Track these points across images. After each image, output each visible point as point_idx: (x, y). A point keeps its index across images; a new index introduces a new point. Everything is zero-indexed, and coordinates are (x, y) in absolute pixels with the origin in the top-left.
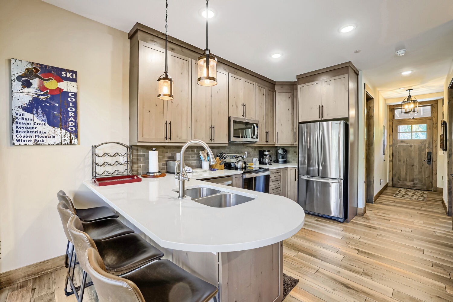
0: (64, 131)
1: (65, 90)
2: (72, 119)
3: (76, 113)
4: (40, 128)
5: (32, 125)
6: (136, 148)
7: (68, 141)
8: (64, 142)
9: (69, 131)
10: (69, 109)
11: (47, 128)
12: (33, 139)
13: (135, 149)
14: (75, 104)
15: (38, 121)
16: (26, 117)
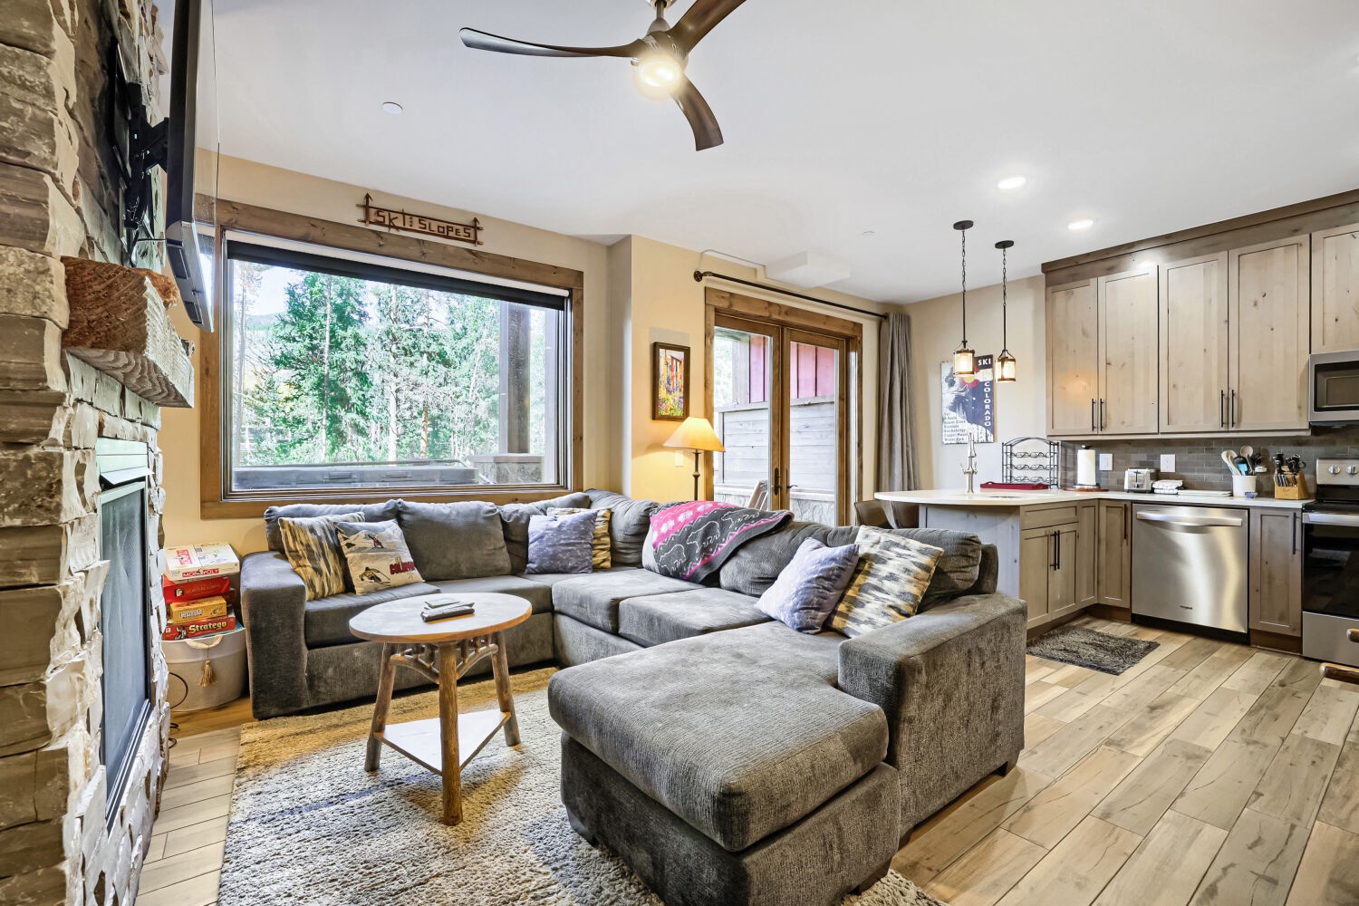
0: (980, 427)
1: (981, 380)
2: (988, 412)
3: (992, 405)
4: (961, 426)
5: (955, 424)
6: (1071, 445)
7: (984, 439)
8: (980, 440)
9: (984, 426)
10: (985, 402)
11: (967, 426)
12: (955, 438)
13: (1069, 447)
14: (991, 395)
15: (959, 419)
16: (950, 416)
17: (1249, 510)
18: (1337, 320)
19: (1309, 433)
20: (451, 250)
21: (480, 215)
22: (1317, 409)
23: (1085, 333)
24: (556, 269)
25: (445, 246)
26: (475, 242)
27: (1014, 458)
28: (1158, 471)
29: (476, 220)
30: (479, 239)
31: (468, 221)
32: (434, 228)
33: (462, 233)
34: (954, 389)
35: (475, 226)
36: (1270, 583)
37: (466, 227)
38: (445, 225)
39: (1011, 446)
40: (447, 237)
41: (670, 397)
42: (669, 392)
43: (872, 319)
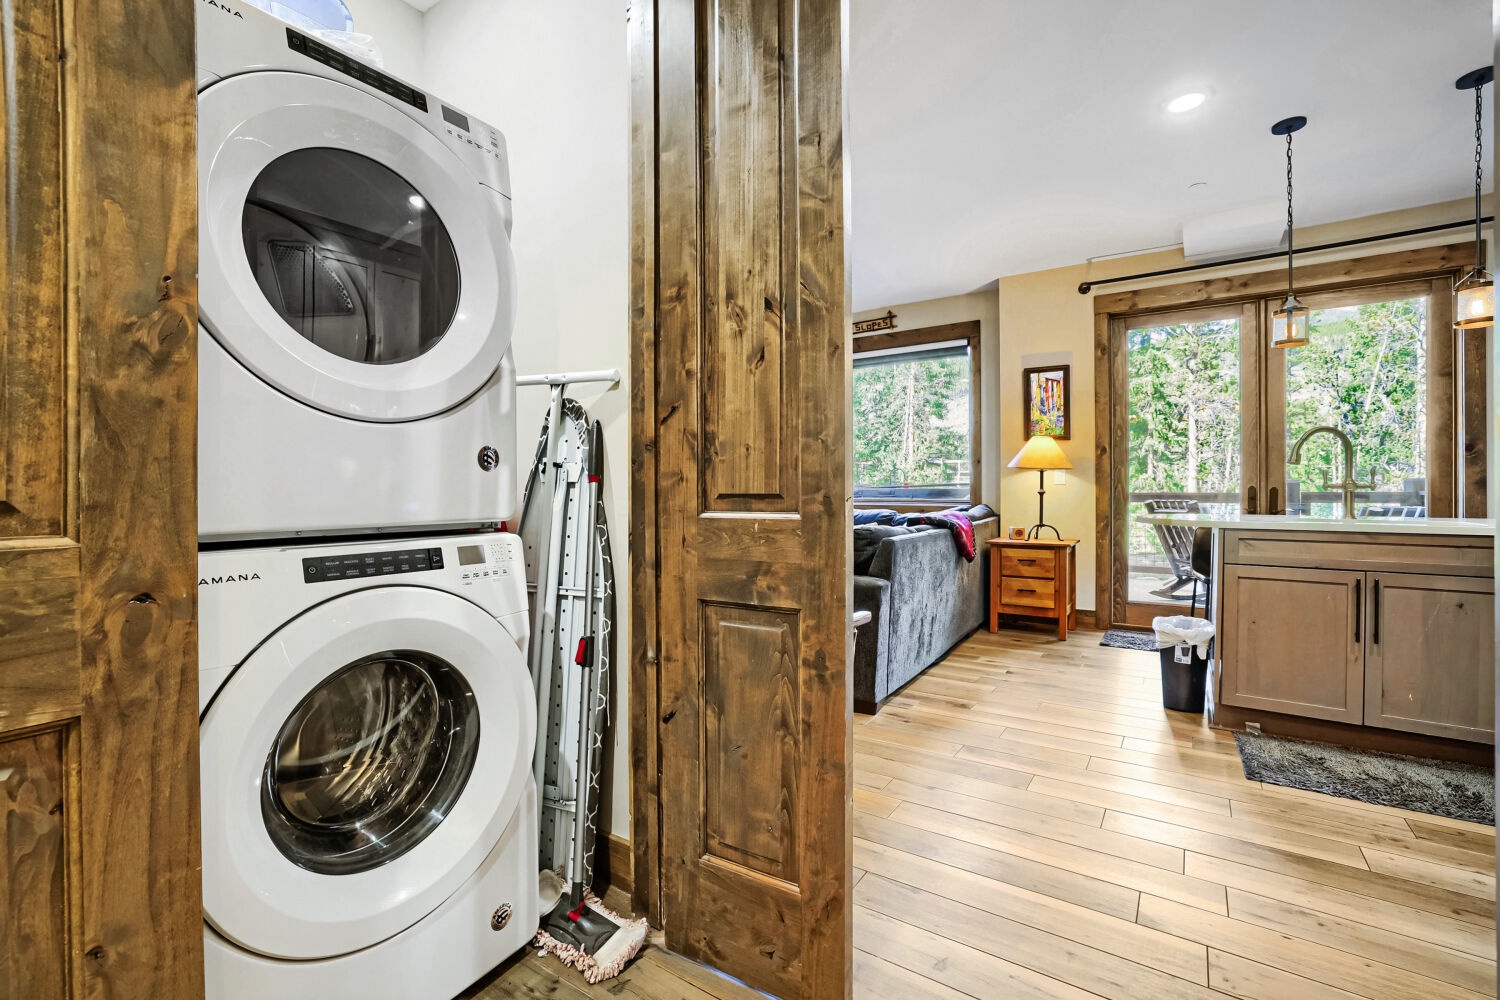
20: (876, 338)
21: (891, 307)
24: (954, 326)
25: (871, 337)
26: (892, 326)
29: (890, 312)
30: (894, 324)
31: (884, 314)
32: (865, 327)
33: (882, 324)
35: (891, 316)
37: (884, 319)
38: (870, 323)
40: (874, 330)
41: (1044, 417)
42: (1043, 412)
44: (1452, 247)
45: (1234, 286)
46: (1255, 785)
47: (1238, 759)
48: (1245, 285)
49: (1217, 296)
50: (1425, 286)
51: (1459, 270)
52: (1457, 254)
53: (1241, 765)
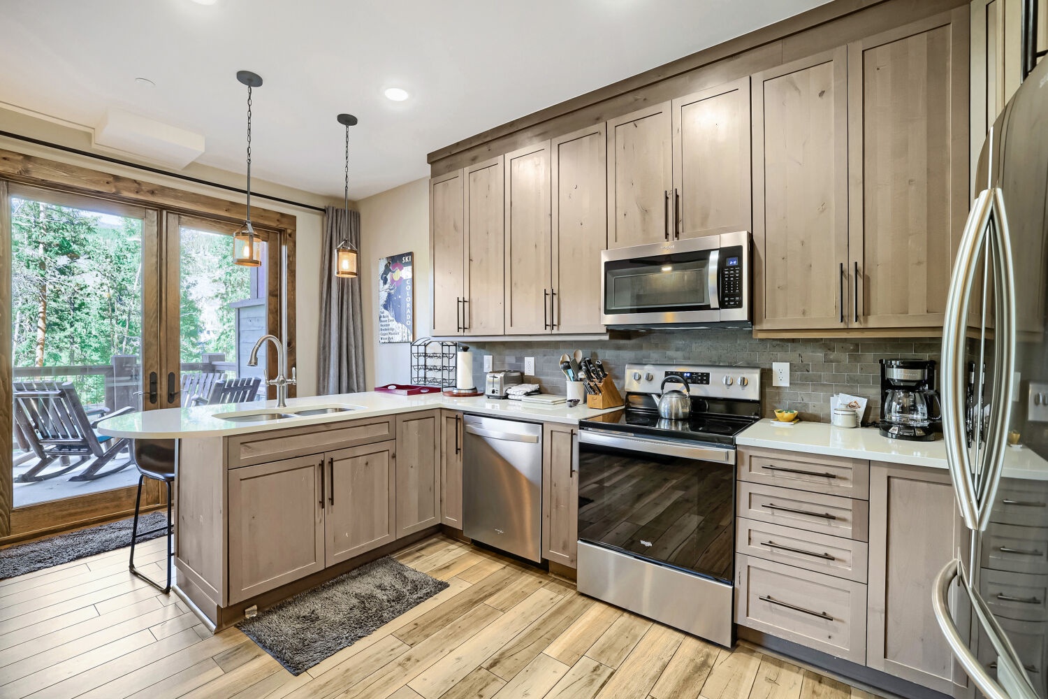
0: (404, 326)
2: (408, 311)
3: (412, 303)
4: (391, 325)
5: (387, 323)
7: (406, 338)
8: (404, 340)
10: (407, 300)
11: (395, 326)
12: (387, 337)
15: (391, 318)
16: (385, 314)
17: (542, 424)
18: (625, 215)
19: (606, 338)
22: (607, 312)
23: (455, 227)
27: (429, 360)
28: (522, 374)
34: (387, 286)
36: (557, 506)
39: (425, 346)
43: (318, 214)
44: (282, 215)
45: (142, 190)
46: (304, 678)
47: (267, 658)
48: (152, 193)
49: (126, 194)
50: (265, 235)
51: (284, 231)
52: (284, 220)
53: (277, 663)
